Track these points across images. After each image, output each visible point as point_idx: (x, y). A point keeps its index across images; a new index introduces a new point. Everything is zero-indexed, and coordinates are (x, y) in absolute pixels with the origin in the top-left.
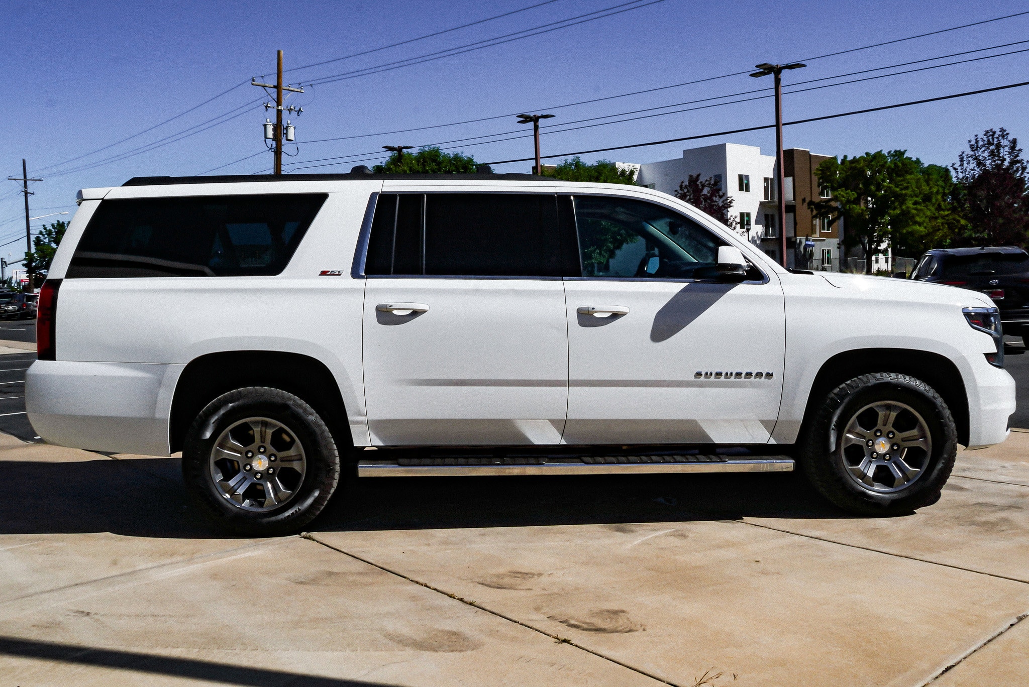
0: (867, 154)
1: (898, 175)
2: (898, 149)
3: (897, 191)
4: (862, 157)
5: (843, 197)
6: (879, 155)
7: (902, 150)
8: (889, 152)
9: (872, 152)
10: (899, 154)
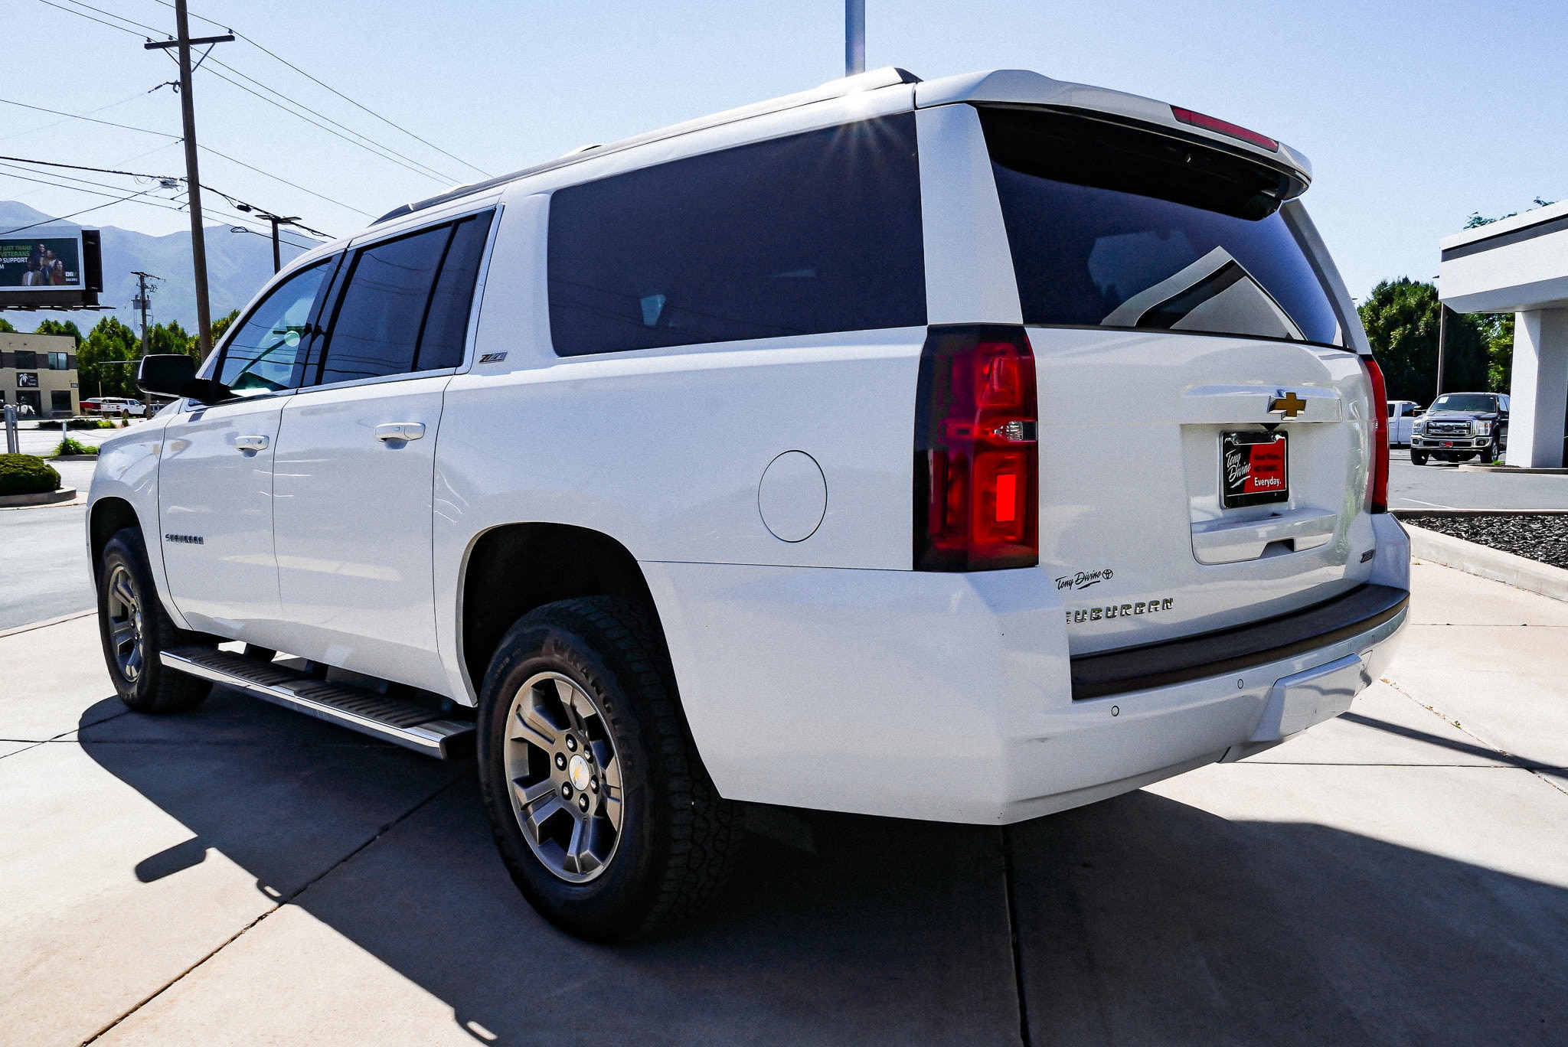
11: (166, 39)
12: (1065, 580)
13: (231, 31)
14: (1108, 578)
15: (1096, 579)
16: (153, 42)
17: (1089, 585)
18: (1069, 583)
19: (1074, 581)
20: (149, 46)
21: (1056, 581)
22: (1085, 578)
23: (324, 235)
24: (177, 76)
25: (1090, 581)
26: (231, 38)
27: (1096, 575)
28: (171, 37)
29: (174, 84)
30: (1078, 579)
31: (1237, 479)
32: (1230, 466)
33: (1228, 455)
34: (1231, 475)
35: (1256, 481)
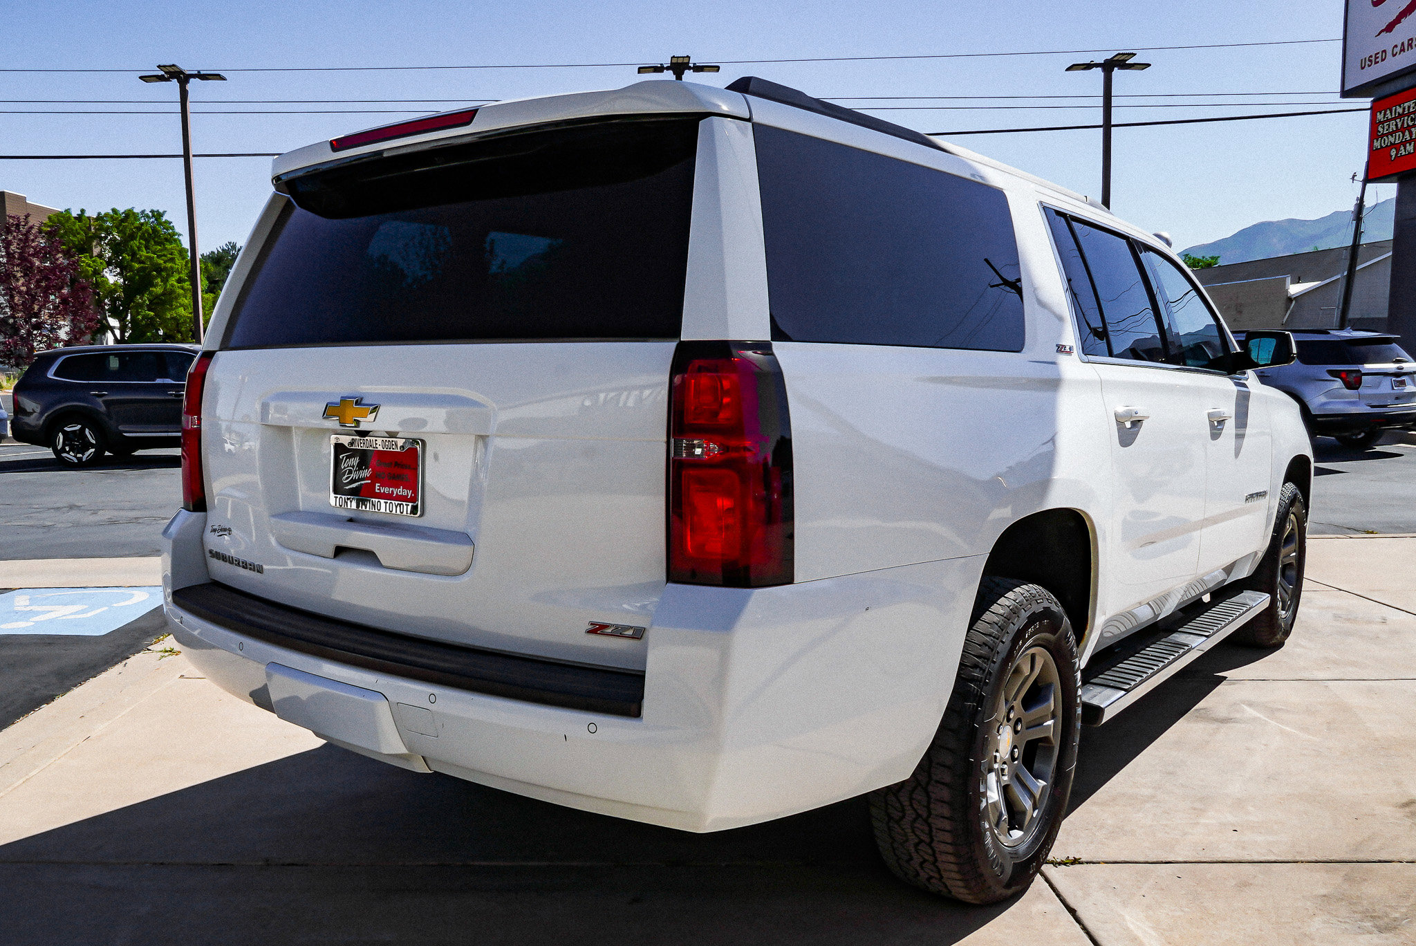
0: (113, 210)
1: (157, 243)
2: (155, 209)
3: (161, 264)
4: (106, 215)
5: (89, 266)
6: (129, 214)
7: (161, 211)
8: (143, 212)
9: (121, 209)
10: (158, 215)
12: (214, 527)
14: (229, 534)
15: (225, 533)
17: (222, 535)
18: (215, 530)
19: (217, 530)
21: (211, 526)
22: (221, 529)
27: (225, 530)
31: (353, 481)
32: (345, 468)
33: (343, 457)
34: (346, 476)
35: (377, 488)
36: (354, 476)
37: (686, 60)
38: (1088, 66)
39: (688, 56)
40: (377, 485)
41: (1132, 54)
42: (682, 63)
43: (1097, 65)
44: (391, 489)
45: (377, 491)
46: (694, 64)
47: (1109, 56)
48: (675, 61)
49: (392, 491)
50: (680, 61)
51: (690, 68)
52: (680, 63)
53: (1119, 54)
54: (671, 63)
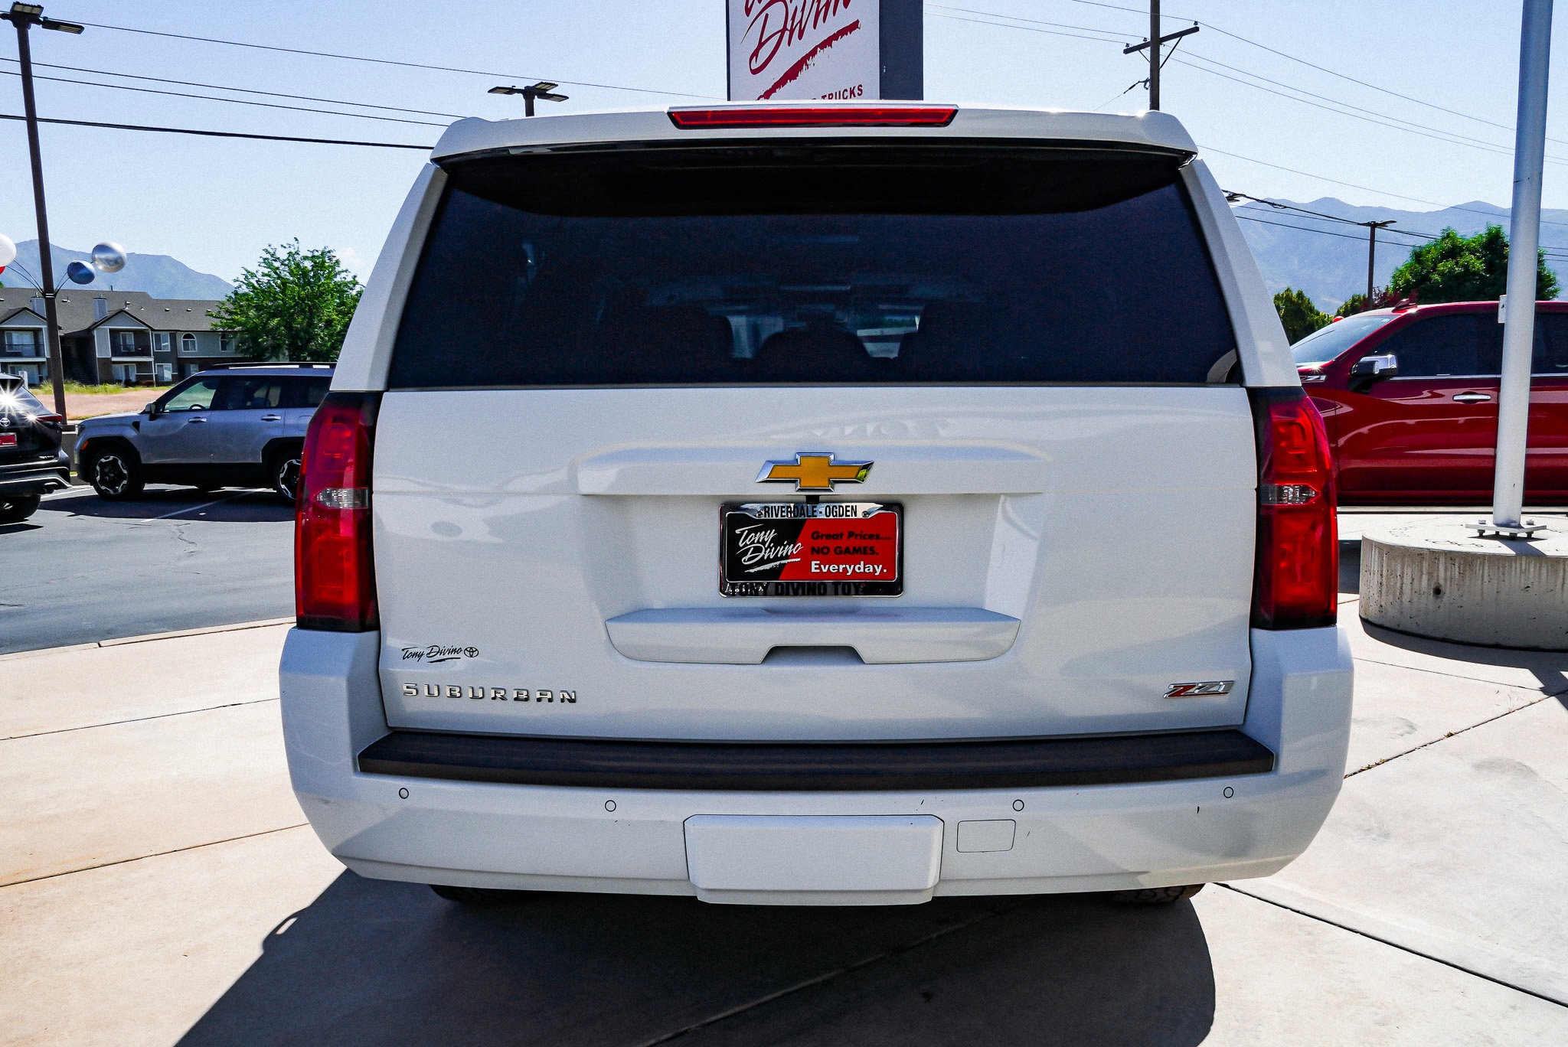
11: (1142, 42)
12: (413, 651)
13: (1196, 23)
14: (471, 656)
15: (456, 655)
16: (1130, 46)
17: (444, 660)
18: (419, 655)
19: (426, 653)
20: (1126, 51)
21: (403, 650)
22: (440, 652)
23: (1285, 207)
24: (1147, 75)
25: (447, 656)
26: (1196, 29)
27: (454, 651)
28: (1145, 39)
29: (1145, 82)
30: (430, 653)
31: (762, 562)
32: (746, 545)
33: (743, 532)
34: (749, 556)
35: (813, 566)
36: (764, 554)
37: (35, 11)
38: (511, 91)
39: (39, 7)
40: (813, 563)
41: (554, 84)
42: (31, 14)
43: (519, 91)
44: (841, 567)
45: (813, 570)
46: (45, 18)
47: (532, 84)
48: (18, 8)
49: (845, 569)
50: (27, 10)
51: (38, 22)
52: (25, 13)
53: (542, 83)
54: (12, 10)
